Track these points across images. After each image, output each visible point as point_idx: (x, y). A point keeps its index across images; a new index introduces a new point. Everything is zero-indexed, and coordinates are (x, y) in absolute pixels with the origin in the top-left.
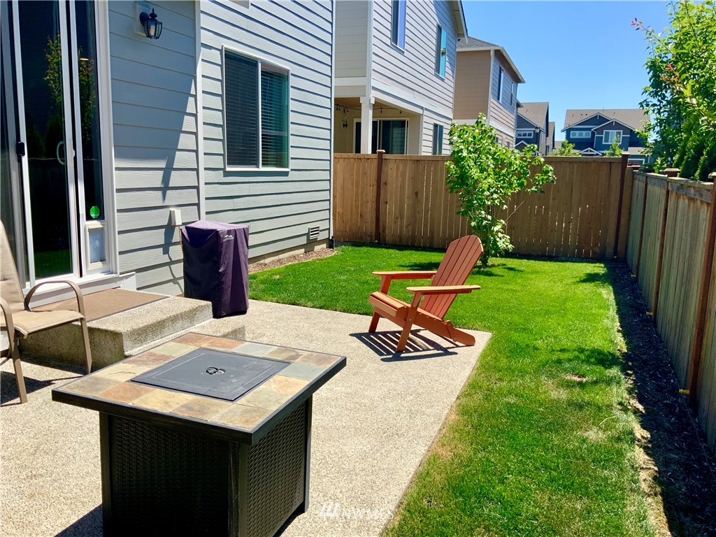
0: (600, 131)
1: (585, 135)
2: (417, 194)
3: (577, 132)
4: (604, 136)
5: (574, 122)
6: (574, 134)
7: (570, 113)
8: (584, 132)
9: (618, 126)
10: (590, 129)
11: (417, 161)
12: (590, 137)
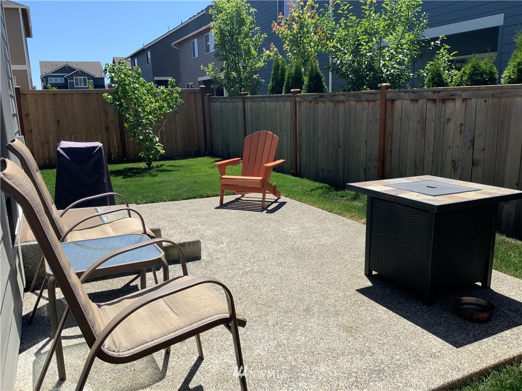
0: (71, 77)
1: (60, 81)
2: (58, 122)
3: (53, 79)
4: (74, 81)
5: (49, 70)
6: (52, 80)
7: (43, 64)
8: (59, 79)
9: (83, 73)
10: (63, 76)
11: (55, 94)
12: (64, 82)
